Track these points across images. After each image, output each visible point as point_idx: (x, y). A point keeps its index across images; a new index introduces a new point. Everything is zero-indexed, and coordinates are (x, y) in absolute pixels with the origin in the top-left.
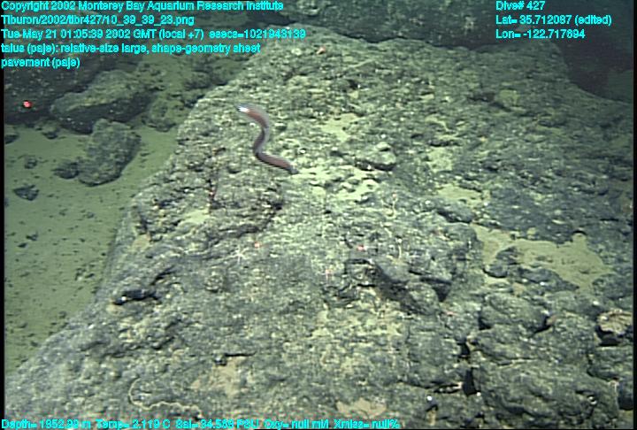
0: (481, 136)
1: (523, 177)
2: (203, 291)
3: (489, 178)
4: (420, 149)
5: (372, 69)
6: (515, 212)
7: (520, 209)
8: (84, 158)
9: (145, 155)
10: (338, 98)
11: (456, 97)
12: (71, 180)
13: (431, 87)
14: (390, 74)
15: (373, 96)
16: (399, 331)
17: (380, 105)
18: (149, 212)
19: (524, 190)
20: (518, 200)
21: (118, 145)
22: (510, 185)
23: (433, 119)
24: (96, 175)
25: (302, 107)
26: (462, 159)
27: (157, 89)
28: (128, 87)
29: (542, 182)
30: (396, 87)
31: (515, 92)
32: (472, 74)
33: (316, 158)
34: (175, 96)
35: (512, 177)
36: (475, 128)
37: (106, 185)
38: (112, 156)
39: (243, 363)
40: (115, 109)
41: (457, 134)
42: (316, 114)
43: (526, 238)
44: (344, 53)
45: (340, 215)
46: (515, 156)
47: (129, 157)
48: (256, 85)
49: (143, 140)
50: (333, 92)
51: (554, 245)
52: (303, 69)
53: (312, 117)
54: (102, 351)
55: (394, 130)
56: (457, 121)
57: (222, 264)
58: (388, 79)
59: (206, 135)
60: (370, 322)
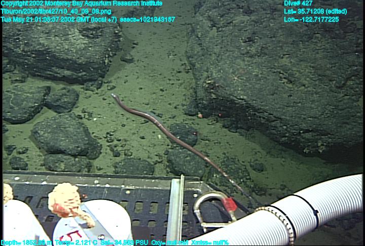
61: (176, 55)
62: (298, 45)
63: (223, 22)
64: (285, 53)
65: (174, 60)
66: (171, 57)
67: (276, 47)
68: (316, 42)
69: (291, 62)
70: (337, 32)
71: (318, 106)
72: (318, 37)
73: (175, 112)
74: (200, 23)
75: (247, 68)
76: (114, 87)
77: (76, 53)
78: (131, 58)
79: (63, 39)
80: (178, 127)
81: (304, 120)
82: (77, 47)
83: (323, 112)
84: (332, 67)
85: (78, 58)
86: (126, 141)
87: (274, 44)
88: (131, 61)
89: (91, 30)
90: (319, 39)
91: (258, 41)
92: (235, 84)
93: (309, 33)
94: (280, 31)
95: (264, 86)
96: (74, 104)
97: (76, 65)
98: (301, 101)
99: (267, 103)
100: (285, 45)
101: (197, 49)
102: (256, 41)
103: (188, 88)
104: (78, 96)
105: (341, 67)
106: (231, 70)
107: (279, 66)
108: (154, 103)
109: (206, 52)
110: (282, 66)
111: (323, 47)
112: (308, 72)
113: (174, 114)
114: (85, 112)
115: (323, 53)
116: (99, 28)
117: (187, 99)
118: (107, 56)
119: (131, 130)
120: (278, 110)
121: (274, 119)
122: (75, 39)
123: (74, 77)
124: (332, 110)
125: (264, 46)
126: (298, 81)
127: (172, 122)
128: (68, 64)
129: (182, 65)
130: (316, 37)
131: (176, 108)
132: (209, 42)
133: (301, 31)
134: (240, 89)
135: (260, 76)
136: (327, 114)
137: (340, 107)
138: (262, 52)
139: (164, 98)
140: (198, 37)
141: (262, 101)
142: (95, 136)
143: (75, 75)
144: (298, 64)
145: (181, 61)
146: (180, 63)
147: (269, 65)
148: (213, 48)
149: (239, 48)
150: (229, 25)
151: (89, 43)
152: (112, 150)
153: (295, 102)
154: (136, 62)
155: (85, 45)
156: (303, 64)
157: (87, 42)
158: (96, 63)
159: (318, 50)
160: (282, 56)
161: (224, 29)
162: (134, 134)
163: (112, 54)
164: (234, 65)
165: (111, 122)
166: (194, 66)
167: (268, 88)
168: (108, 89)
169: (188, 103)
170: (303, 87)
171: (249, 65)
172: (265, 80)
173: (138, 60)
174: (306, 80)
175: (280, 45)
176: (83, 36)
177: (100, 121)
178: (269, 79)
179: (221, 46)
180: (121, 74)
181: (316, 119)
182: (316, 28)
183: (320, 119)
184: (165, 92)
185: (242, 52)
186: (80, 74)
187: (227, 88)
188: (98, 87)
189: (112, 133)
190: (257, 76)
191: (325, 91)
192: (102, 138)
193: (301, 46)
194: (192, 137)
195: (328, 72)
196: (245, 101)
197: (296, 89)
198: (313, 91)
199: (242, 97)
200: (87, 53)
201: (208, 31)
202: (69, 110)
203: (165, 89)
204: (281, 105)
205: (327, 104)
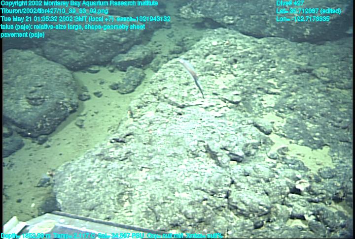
0: (292, 92)
1: (304, 115)
2: (141, 143)
3: (290, 113)
4: (260, 95)
5: (247, 54)
6: (295, 131)
7: (298, 130)
8: (121, 82)
9: (146, 83)
10: (227, 67)
11: (287, 71)
12: (115, 91)
13: (276, 64)
14: (255, 57)
15: (243, 67)
17: (245, 72)
19: (303, 121)
20: (298, 125)
21: (135, 78)
22: (296, 118)
23: (271, 81)
24: (124, 90)
25: (209, 70)
26: (280, 102)
27: (157, 53)
28: (144, 53)
29: (313, 118)
30: (257, 64)
31: (327, 69)
32: (306, 58)
34: (165, 57)
35: (298, 114)
36: (291, 88)
37: (128, 95)
38: (132, 82)
40: (137, 62)
41: (281, 89)
42: (215, 74)
43: (297, 143)
44: (239, 44)
46: (303, 104)
47: (139, 83)
48: (191, 58)
49: (147, 76)
50: (225, 64)
51: (310, 149)
52: (216, 51)
53: (213, 75)
54: (102, 157)
55: (248, 85)
56: (283, 83)
57: (151, 134)
58: (254, 59)
59: (161, 81)
64: (146, 166)
77: (16, 114)
79: (14, 102)
82: (19, 110)
85: (16, 119)
87: (143, 152)
88: (81, 127)
91: (131, 145)
92: (65, 185)
94: (163, 138)
97: (16, 124)
100: (158, 157)
107: (131, 178)
116: (40, 98)
122: (22, 104)
125: (132, 151)
143: (19, 130)
147: (122, 174)
151: (31, 108)
155: (27, 109)
158: (28, 125)
168: (45, 147)
176: (29, 102)
188: (40, 143)
200: (24, 116)
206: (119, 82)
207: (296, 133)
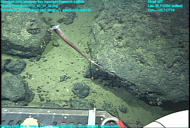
2: (130, 37)
3: (169, 17)
9: (77, 17)
16: (165, 42)
18: (104, 26)
19: (178, 18)
20: (177, 20)
24: (68, 22)
33: (134, 13)
39: (141, 48)
42: (129, 3)
45: (147, 23)
47: (74, 17)
60: (159, 42)
61: (82, 43)
62: (147, 41)
63: (107, 27)
64: (140, 46)
65: (81, 46)
66: (79, 44)
67: (135, 42)
68: (158, 40)
69: (143, 51)
70: (169, 35)
71: (157, 78)
72: (159, 37)
73: (78, 76)
74: (95, 27)
75: (116, 54)
76: (46, 60)
77: (24, 42)
78: (58, 44)
79: (17, 34)
80: (78, 85)
81: (148, 86)
82: (25, 39)
83: (160, 82)
84: (165, 55)
85: (25, 45)
86: (48, 92)
87: (134, 41)
88: (57, 46)
89: (33, 30)
90: (159, 38)
91: (125, 39)
92: (109, 64)
93: (154, 35)
94: (137, 33)
95: (126, 65)
96: (22, 70)
97: (24, 49)
98: (147, 75)
99: (127, 75)
100: (140, 41)
101: (93, 41)
102: (123, 38)
103: (87, 62)
104: (25, 65)
105: (170, 56)
106: (107, 55)
107: (135, 53)
108: (67, 70)
109: (97, 43)
110: (137, 53)
111: (161, 43)
112: (152, 57)
113: (78, 77)
114: (28, 74)
115: (161, 47)
116: (38, 29)
117: (86, 69)
118: (42, 44)
119: (52, 85)
120: (134, 79)
121: (131, 85)
122: (24, 34)
123: (23, 54)
124: (165, 81)
125: (128, 41)
126: (146, 62)
127: (76, 81)
128: (19, 48)
129: (85, 49)
130: (157, 37)
131: (79, 73)
132: (99, 37)
133: (149, 33)
134: (112, 66)
135: (124, 59)
136: (162, 83)
137: (170, 79)
138: (127, 45)
139: (73, 68)
140: (94, 34)
141: (124, 74)
142: (31, 89)
143: (24, 53)
144: (147, 53)
145: (85, 46)
146: (84, 48)
147: (130, 52)
148: (101, 41)
149: (113, 42)
150: (110, 28)
151: (32, 36)
152: (40, 97)
153: (143, 75)
154: (60, 47)
155: (30, 38)
156: (150, 53)
157: (31, 36)
158: (35, 48)
159: (159, 44)
160: (137, 47)
161: (107, 31)
162: (53, 88)
163: (45, 42)
164: (109, 52)
165: (41, 81)
166: (91, 50)
167: (128, 66)
168: (43, 61)
169: (86, 71)
170: (149, 66)
171: (118, 52)
172: (127, 61)
173: (62, 46)
174: (150, 62)
175: (137, 41)
176: (29, 33)
177: (35, 80)
178: (129, 61)
179: (105, 40)
180: (50, 53)
181: (155, 86)
182: (157, 32)
183: (158, 86)
184: (74, 64)
185: (115, 45)
186: (27, 53)
187: (104, 66)
188: (38, 60)
189: (41, 88)
190: (122, 59)
191: (162, 69)
192: (35, 89)
193: (149, 41)
194: (86, 91)
195: (163, 58)
196: (114, 74)
197: (145, 67)
198: (154, 69)
199: (112, 71)
200: (30, 42)
201: (99, 31)
202: (19, 73)
203: (74, 62)
204: (135, 76)
205: (162, 77)
206: (63, 17)
207: (177, 24)
